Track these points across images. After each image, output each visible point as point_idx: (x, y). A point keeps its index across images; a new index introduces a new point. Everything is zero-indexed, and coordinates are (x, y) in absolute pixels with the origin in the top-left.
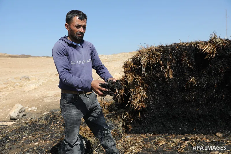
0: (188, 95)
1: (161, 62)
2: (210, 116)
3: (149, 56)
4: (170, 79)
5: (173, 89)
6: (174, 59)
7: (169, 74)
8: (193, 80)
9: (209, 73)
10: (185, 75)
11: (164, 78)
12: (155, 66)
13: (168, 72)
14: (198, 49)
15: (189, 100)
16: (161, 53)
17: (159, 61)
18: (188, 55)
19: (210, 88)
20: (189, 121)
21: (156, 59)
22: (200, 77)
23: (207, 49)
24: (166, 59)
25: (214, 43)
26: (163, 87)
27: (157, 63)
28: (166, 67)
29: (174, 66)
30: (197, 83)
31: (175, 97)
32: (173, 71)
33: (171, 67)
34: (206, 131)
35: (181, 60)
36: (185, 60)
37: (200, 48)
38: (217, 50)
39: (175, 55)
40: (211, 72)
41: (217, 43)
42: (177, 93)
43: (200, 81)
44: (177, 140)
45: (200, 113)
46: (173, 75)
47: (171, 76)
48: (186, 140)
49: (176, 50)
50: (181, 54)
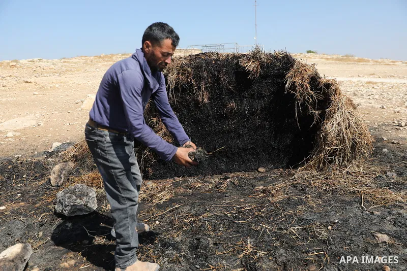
0: (227, 124)
1: (193, 82)
2: (252, 148)
3: (178, 73)
4: (205, 105)
5: (209, 116)
6: (210, 77)
7: (204, 97)
8: (232, 104)
9: (252, 96)
10: (223, 98)
11: (197, 103)
12: (185, 86)
13: (203, 95)
14: (240, 66)
15: (228, 130)
16: (193, 68)
17: (191, 80)
18: (227, 73)
19: (253, 114)
20: (228, 157)
21: (188, 77)
22: (241, 100)
23: (251, 66)
24: (200, 77)
25: (257, 59)
26: (195, 114)
27: (188, 83)
28: (200, 88)
29: (210, 87)
30: (238, 109)
31: (211, 126)
32: (209, 93)
33: (206, 88)
34: (247, 167)
35: (219, 79)
36: (224, 79)
37: (242, 64)
38: (261, 68)
39: (211, 73)
40: (254, 94)
41: (261, 59)
42: (213, 122)
43: (241, 106)
44: (216, 179)
45: (241, 146)
46: (209, 99)
47: (206, 100)
48: (226, 178)
49: (212, 66)
50: (219, 72)
